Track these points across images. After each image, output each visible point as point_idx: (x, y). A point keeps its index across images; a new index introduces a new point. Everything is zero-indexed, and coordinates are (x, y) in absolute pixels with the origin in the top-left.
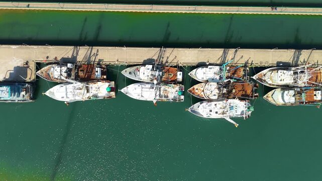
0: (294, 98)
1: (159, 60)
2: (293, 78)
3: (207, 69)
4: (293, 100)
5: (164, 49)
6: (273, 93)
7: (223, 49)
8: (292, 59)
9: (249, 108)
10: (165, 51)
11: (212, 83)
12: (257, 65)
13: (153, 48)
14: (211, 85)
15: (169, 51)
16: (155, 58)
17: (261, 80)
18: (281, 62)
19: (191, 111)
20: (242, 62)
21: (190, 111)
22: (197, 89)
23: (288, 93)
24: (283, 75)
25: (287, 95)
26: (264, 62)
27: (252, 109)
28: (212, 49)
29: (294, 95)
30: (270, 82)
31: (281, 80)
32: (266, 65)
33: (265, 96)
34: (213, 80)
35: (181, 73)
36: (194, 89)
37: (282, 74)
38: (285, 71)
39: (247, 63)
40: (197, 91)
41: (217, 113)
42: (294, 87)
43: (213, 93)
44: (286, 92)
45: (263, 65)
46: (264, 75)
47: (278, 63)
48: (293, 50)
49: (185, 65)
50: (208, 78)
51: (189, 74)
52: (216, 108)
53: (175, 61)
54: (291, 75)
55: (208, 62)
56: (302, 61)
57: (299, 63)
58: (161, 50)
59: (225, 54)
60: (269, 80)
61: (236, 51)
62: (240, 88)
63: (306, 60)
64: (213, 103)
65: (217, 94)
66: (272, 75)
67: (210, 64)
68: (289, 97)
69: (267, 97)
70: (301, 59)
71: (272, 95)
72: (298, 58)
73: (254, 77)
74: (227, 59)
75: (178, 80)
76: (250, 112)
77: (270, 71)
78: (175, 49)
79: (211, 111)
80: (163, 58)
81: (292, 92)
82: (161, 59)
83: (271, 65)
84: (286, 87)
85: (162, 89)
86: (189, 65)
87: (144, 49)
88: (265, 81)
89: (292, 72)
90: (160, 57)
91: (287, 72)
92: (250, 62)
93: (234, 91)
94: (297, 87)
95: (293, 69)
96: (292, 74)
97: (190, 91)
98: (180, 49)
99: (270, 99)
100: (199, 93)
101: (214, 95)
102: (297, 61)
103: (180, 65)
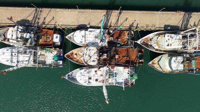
0: (182, 65)
1: (35, 21)
2: (181, 43)
3: (87, 32)
4: (181, 67)
5: (40, 10)
6: (160, 60)
7: (106, 11)
8: (181, 23)
9: (132, 76)
10: (41, 11)
11: (91, 48)
12: (143, 29)
13: (27, 8)
14: (90, 50)
15: (45, 11)
16: (30, 19)
17: (147, 45)
18: (169, 26)
19: (69, 78)
20: (127, 25)
21: (67, 78)
22: (76, 54)
23: (176, 59)
24: (171, 39)
25: (175, 61)
26: (150, 24)
27: (136, 77)
28: (93, 11)
29: (183, 62)
30: (157, 47)
31: (168, 45)
32: (153, 29)
33: (150, 63)
34: (93, 44)
35: (59, 36)
36: (72, 53)
37: (169, 38)
38: (173, 35)
39: (131, 26)
40: (75, 56)
41: (97, 80)
42: (183, 53)
43: (92, 59)
44: (174, 58)
45: (149, 28)
46: (151, 40)
47: (166, 26)
48: (182, 13)
49: (63, 27)
50: (87, 42)
51: (67, 37)
52: (96, 75)
53: (53, 22)
54: (179, 39)
55: (89, 24)
56: (192, 25)
57: (189, 26)
58: (36, 10)
59: (108, 16)
60: (155, 45)
61: (120, 13)
62: (124, 54)
63: (196, 24)
64: (93, 70)
65: (96, 60)
66: (158, 39)
67: (91, 27)
68: (177, 64)
69: (153, 63)
70: (191, 22)
71: (158, 62)
72: (188, 21)
73: (139, 42)
74: (110, 22)
75: (56, 44)
76: (134, 80)
77: (157, 35)
78: (52, 9)
79: (90, 78)
80: (39, 19)
81: (180, 59)
82: (37, 20)
83: (158, 29)
84: (173, 53)
85: (39, 54)
86: (69, 27)
87: (17, 8)
88: (151, 46)
89: (181, 36)
90: (35, 17)
91: (175, 36)
92: (135, 25)
93: (117, 57)
94: (186, 53)
95: (182, 33)
96: (181, 38)
97: (68, 56)
98: (58, 10)
99: (156, 66)
100: (78, 58)
101: (94, 61)
102: (187, 24)
103: (58, 27)
